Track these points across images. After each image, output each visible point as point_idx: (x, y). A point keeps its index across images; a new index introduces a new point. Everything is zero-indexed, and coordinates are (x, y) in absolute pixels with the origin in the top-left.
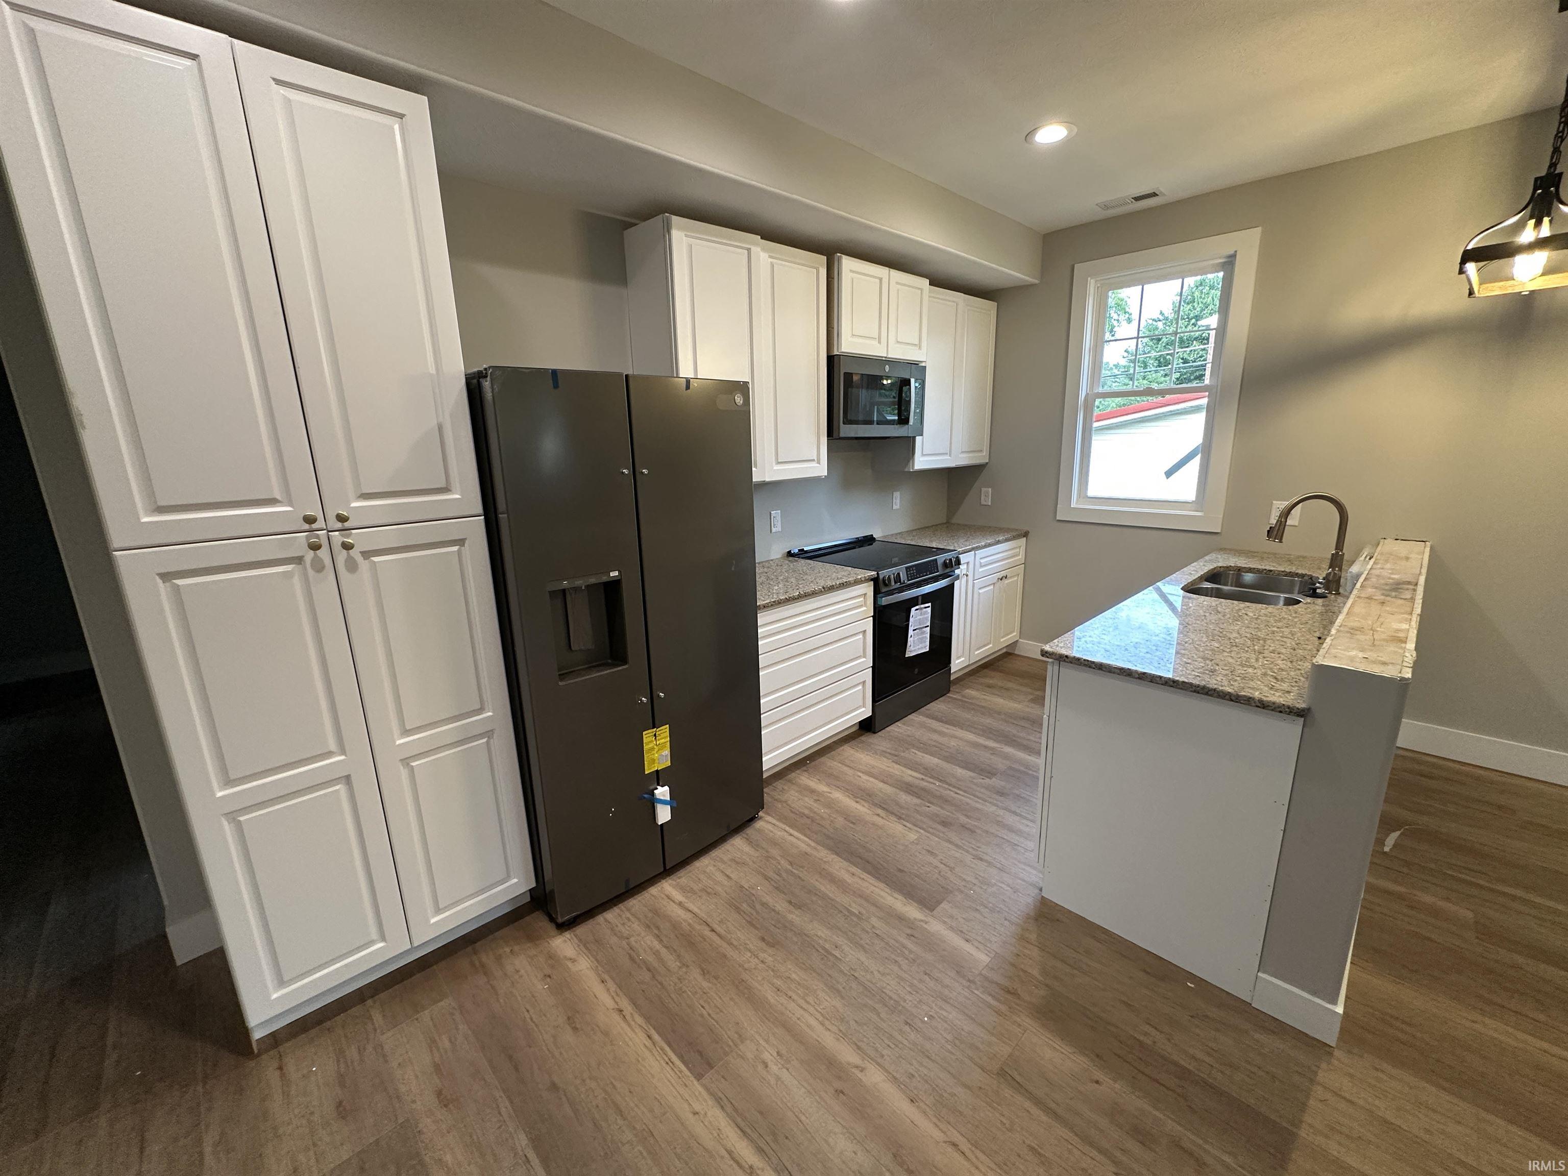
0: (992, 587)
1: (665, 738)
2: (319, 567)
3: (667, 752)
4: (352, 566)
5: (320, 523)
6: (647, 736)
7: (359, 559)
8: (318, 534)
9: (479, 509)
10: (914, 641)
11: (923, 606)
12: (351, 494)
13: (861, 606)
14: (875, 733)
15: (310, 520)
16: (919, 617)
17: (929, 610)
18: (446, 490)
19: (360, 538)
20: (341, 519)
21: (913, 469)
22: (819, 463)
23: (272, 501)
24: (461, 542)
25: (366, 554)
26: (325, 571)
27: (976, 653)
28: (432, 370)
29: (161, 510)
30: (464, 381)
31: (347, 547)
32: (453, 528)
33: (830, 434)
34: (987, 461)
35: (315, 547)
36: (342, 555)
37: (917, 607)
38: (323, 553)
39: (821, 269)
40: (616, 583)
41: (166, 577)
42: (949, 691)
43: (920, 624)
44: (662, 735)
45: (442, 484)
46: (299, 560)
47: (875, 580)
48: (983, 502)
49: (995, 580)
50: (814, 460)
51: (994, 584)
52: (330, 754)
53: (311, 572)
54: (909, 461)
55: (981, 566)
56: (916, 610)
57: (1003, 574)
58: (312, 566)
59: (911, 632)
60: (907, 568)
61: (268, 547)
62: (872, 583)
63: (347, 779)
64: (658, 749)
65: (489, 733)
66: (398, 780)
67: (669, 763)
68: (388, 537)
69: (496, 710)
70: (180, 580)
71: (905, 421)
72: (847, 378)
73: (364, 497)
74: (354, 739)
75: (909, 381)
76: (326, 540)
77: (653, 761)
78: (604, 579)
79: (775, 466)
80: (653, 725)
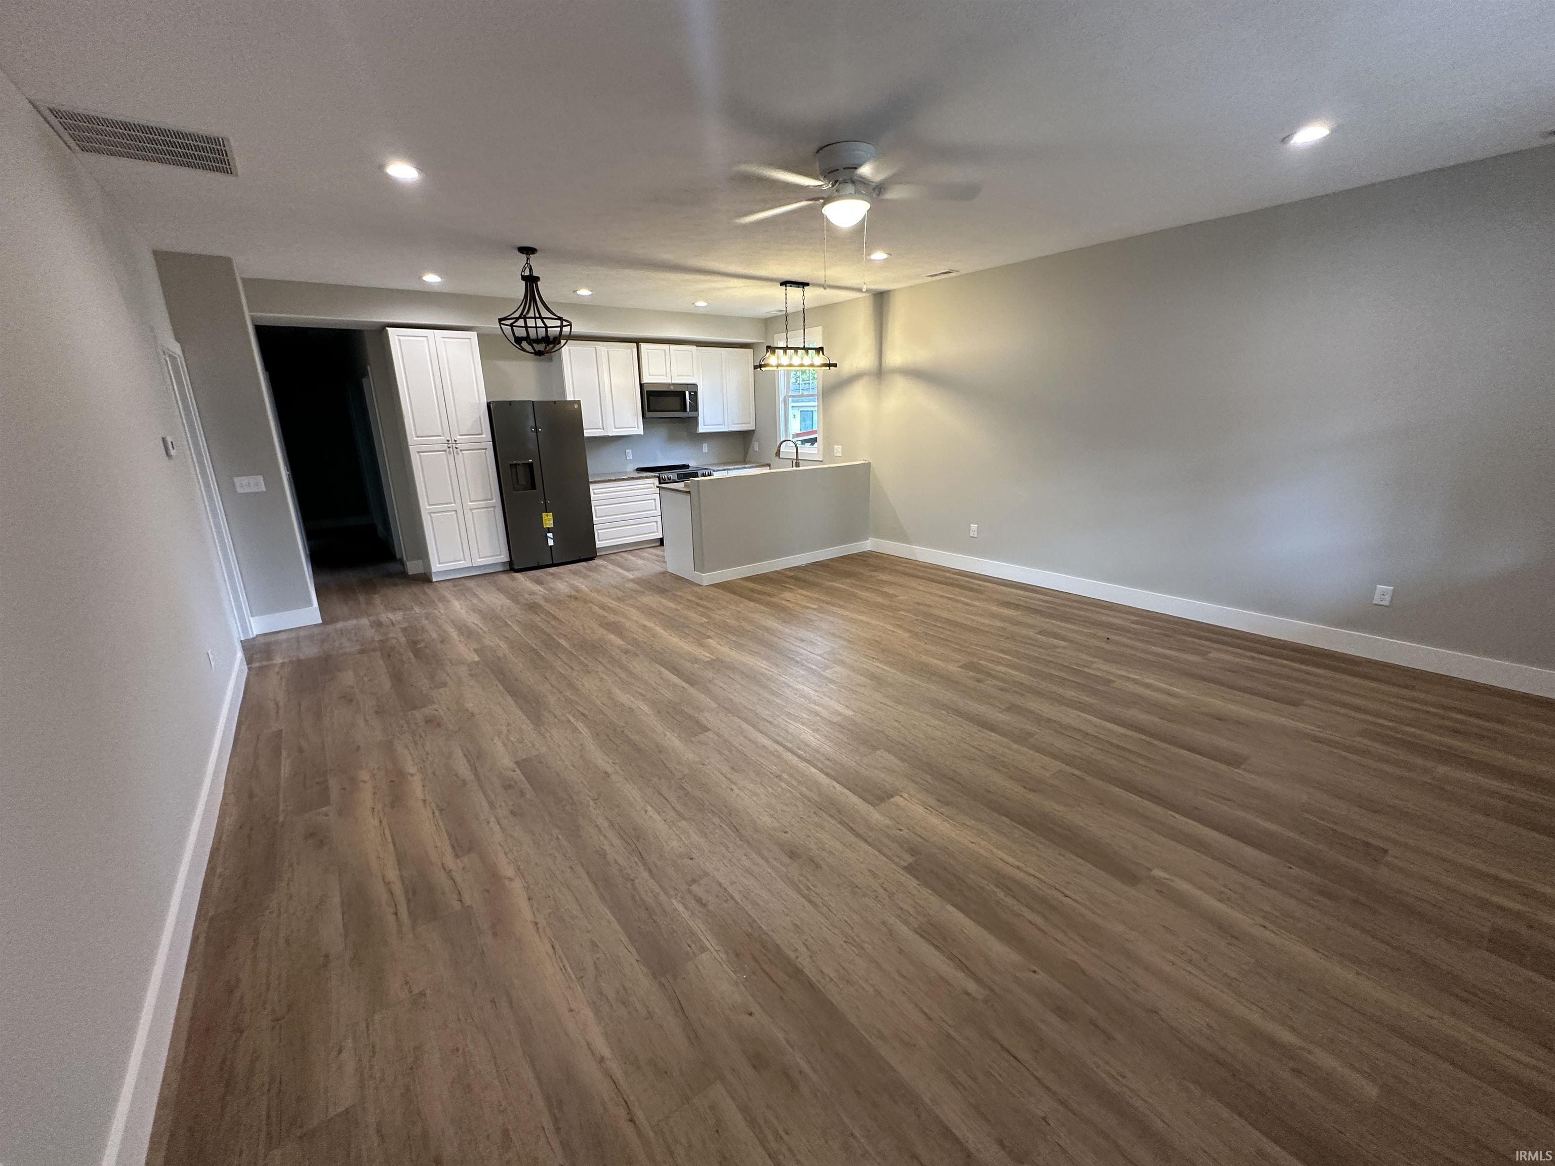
2: (450, 453)
3: (552, 522)
4: (458, 454)
5: (450, 442)
6: (544, 515)
7: (459, 452)
9: (491, 440)
12: (458, 434)
13: (652, 488)
15: (448, 441)
19: (460, 447)
20: (455, 441)
21: (700, 432)
22: (639, 428)
23: (440, 436)
24: (486, 449)
25: (461, 450)
26: (452, 454)
28: (478, 402)
29: (418, 437)
30: (486, 404)
31: (456, 448)
32: (484, 445)
33: (644, 416)
34: (754, 429)
35: (449, 448)
36: (455, 450)
38: (451, 449)
39: (633, 350)
40: (531, 463)
41: (418, 452)
44: (550, 516)
45: (481, 433)
46: (445, 451)
47: (659, 477)
50: (636, 427)
52: (452, 503)
53: (448, 454)
54: (697, 428)
58: (448, 452)
61: (437, 447)
62: (657, 478)
63: (456, 511)
64: (548, 520)
65: (494, 507)
66: (469, 516)
67: (552, 526)
68: (467, 446)
69: (496, 500)
70: (421, 454)
71: (685, 410)
72: (650, 393)
73: (461, 435)
74: (458, 501)
75: (685, 392)
76: (451, 446)
77: (546, 524)
78: (527, 462)
79: (614, 430)
80: (546, 512)
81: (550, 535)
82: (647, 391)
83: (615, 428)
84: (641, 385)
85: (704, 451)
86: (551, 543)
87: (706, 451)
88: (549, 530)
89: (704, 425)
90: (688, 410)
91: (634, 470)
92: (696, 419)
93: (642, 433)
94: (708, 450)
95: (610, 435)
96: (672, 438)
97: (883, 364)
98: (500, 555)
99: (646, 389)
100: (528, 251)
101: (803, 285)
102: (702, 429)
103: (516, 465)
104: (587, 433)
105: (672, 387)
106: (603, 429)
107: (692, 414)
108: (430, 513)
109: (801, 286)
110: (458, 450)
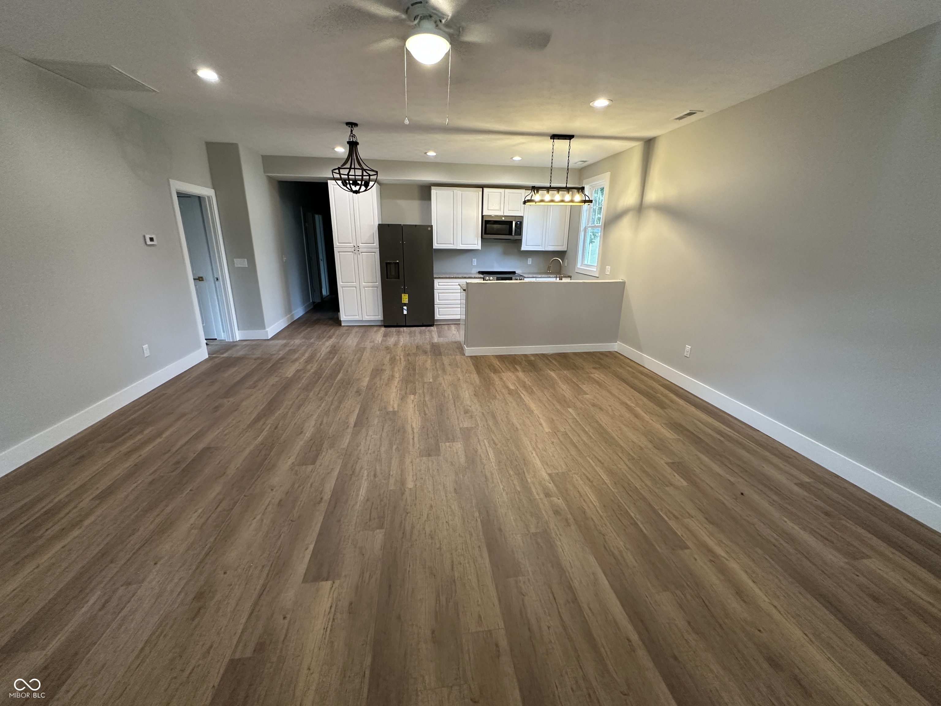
1: (407, 297)
2: (355, 253)
3: (407, 300)
4: (359, 254)
5: (356, 247)
6: (403, 295)
9: (378, 247)
12: (360, 243)
15: (354, 246)
18: (373, 243)
20: (359, 246)
21: (521, 249)
22: (478, 245)
23: (351, 243)
24: (375, 252)
25: (361, 252)
28: (373, 224)
29: (339, 243)
30: (378, 225)
32: (374, 250)
33: (482, 237)
34: (566, 250)
36: (358, 252)
38: (356, 251)
39: (479, 193)
40: (398, 263)
41: (339, 252)
46: (353, 252)
50: (476, 244)
52: (354, 282)
54: (520, 247)
61: (350, 250)
63: (356, 287)
64: (405, 299)
65: (377, 287)
66: (363, 290)
67: (407, 302)
68: (365, 250)
69: (379, 283)
71: (510, 233)
72: (487, 222)
73: (362, 243)
74: (358, 281)
75: (512, 222)
76: (356, 249)
77: (404, 301)
78: (395, 262)
79: (461, 245)
80: (405, 293)
81: (405, 308)
82: (485, 221)
84: (483, 217)
85: (528, 263)
86: (405, 312)
87: (530, 263)
88: (405, 305)
89: (526, 245)
90: (513, 234)
91: (477, 273)
92: (520, 241)
93: (480, 248)
94: (532, 263)
95: (458, 248)
96: (506, 253)
97: (643, 201)
98: (378, 316)
99: (485, 219)
100: (352, 125)
101: (570, 137)
102: (524, 248)
103: (390, 263)
104: (436, 246)
105: (503, 218)
106: (453, 244)
107: (517, 237)
108: (342, 287)
109: (569, 138)
110: (360, 252)
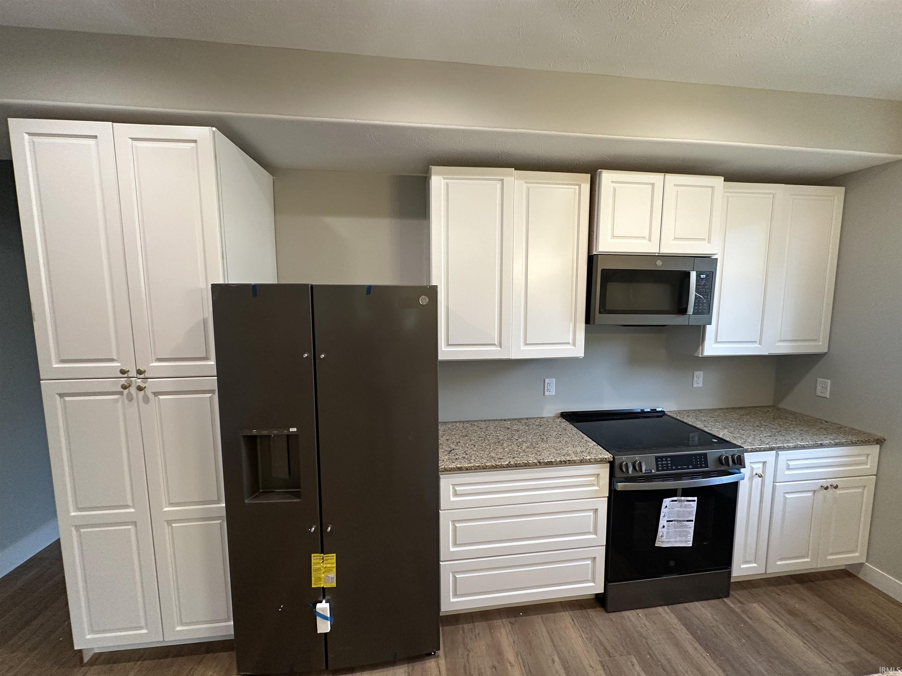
0: (810, 494)
1: (332, 563)
2: (129, 398)
3: (333, 575)
4: (146, 400)
5: (132, 374)
6: (316, 559)
7: (150, 396)
8: (131, 380)
9: (215, 372)
10: (668, 533)
11: (683, 498)
12: (150, 358)
13: (593, 485)
14: (607, 611)
15: (126, 372)
16: (676, 509)
17: (694, 504)
18: (206, 358)
19: (151, 385)
20: (141, 373)
21: (702, 354)
22: (574, 345)
23: (112, 360)
24: (212, 392)
25: (156, 394)
26: (133, 401)
27: (779, 563)
29: (62, 361)
31: (143, 388)
32: (208, 382)
33: (588, 321)
34: (826, 351)
35: (127, 387)
36: (140, 391)
37: (675, 498)
38: (133, 391)
39: (583, 185)
41: (62, 395)
42: (727, 595)
43: (679, 517)
44: (329, 561)
45: (204, 355)
46: (121, 393)
47: (612, 464)
48: (819, 393)
49: (817, 487)
50: (569, 343)
51: (814, 491)
52: (127, 507)
53: (126, 401)
54: (698, 347)
55: (788, 468)
56: (672, 501)
57: (834, 482)
58: (127, 398)
59: (663, 522)
60: (657, 458)
61: (103, 384)
62: (608, 465)
63: (135, 524)
64: (324, 571)
65: (220, 518)
66: (163, 535)
67: (334, 585)
68: (168, 384)
70: (67, 399)
71: (683, 311)
72: (609, 275)
73: (155, 360)
74: (143, 502)
75: (687, 275)
76: (133, 383)
77: (319, 580)
79: (522, 348)
80: (322, 552)
81: (323, 607)
82: (603, 270)
83: (527, 344)
84: (591, 259)
85: (695, 385)
86: (324, 625)
88: (323, 593)
89: (715, 342)
90: (688, 310)
92: (702, 329)
93: (581, 356)
94: (703, 383)
95: (514, 357)
98: (228, 622)
99: (601, 266)
104: (445, 353)
105: (659, 263)
106: (500, 345)
107: (695, 319)
108: (78, 527)
110: (148, 392)
